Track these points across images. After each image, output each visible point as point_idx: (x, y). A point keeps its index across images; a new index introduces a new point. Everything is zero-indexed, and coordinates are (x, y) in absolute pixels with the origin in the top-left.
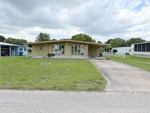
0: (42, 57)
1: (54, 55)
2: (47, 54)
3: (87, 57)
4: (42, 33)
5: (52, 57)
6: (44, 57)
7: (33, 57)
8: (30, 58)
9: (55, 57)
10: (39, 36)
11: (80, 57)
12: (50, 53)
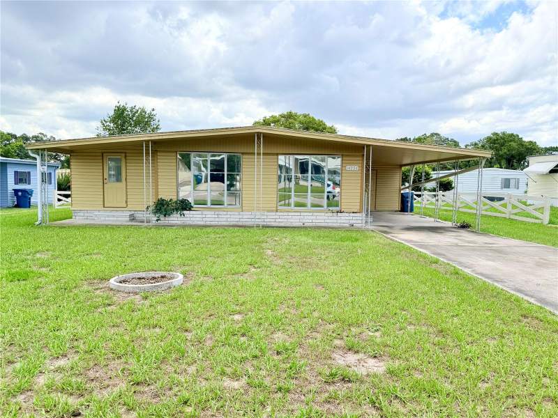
0: (122, 218)
1: (184, 206)
2: (151, 202)
3: (359, 220)
4: (124, 109)
5: (175, 218)
6: (132, 218)
7: (78, 220)
8: (56, 223)
9: (191, 217)
10: (114, 120)
11: (324, 218)
12: (167, 198)
